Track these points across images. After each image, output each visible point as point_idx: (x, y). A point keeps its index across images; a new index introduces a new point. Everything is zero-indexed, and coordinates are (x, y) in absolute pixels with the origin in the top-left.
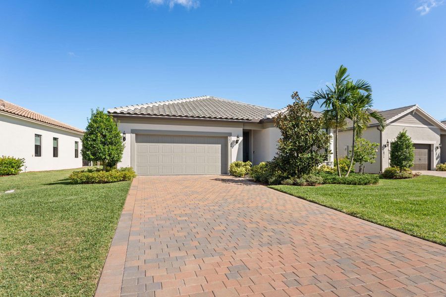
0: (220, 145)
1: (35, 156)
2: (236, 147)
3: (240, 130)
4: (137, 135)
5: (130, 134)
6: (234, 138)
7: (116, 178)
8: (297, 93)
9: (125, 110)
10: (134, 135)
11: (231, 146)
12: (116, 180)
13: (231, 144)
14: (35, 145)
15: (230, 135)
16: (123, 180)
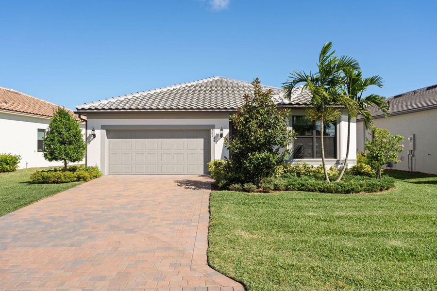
0: (202, 140)
1: (38, 151)
2: (221, 141)
3: (226, 121)
4: (107, 131)
5: (100, 130)
6: (217, 131)
7: (69, 178)
8: (257, 79)
9: (96, 104)
10: (105, 131)
11: (214, 141)
12: (69, 180)
13: (214, 138)
14: (38, 141)
15: (213, 127)
16: (78, 181)
